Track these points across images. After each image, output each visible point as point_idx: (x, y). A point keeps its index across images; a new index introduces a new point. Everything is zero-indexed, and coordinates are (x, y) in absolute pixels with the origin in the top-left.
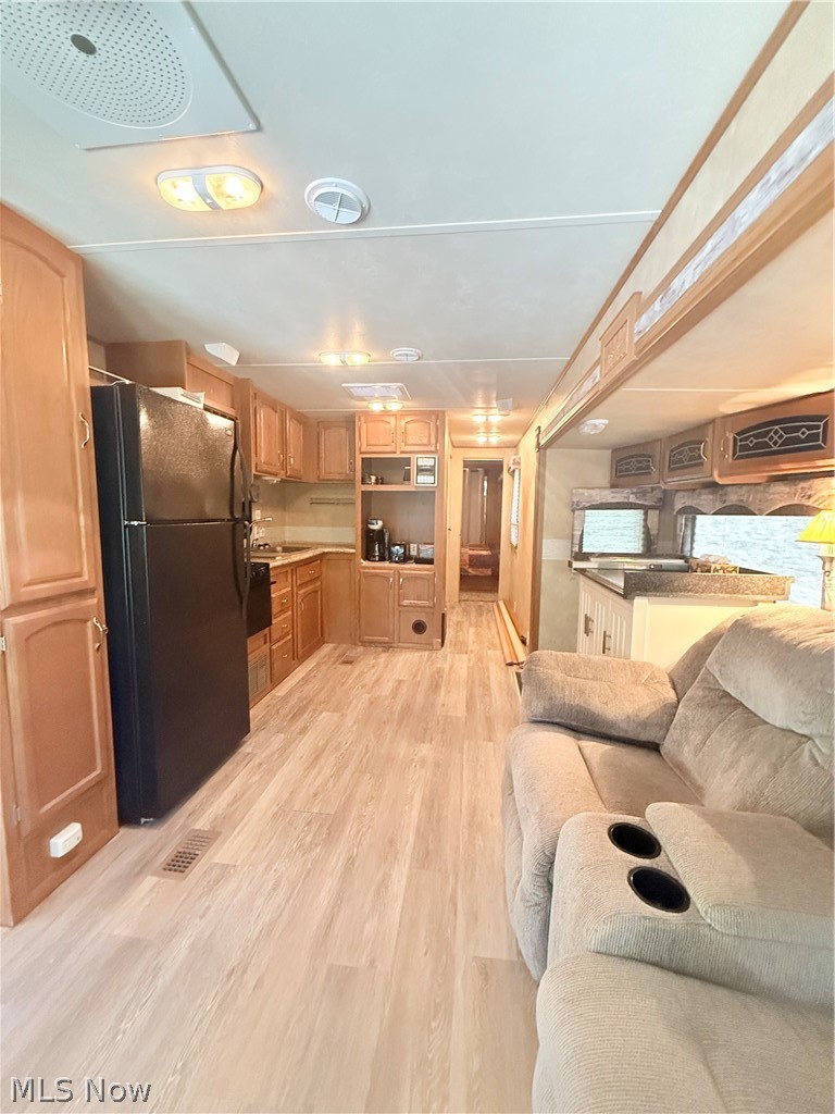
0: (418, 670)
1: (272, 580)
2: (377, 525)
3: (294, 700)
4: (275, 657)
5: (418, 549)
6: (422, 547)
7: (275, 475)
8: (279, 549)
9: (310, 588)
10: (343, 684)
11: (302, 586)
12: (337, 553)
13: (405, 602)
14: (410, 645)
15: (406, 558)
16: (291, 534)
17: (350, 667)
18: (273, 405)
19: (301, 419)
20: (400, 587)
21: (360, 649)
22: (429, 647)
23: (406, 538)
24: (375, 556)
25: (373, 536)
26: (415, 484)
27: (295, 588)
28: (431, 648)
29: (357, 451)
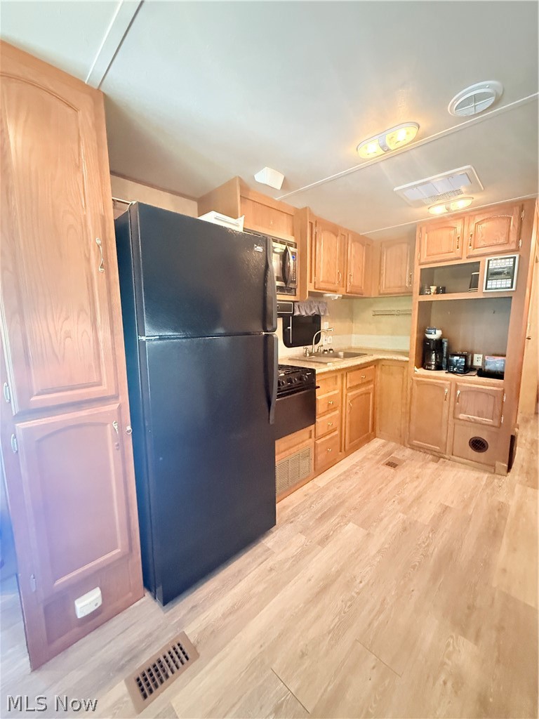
0: (471, 498)
1: (317, 385)
2: (435, 335)
3: (329, 495)
4: (319, 449)
5: (484, 360)
6: (489, 359)
7: (335, 292)
8: (341, 354)
9: (363, 389)
10: (380, 490)
11: (351, 388)
12: (391, 360)
13: (462, 416)
14: (465, 461)
15: (467, 369)
16: (357, 340)
17: (392, 470)
18: (335, 230)
19: (364, 242)
20: (457, 400)
21: (408, 452)
22: (490, 468)
23: (469, 348)
24: (430, 365)
25: (430, 345)
26: (484, 291)
27: (345, 391)
28: (493, 471)
29: (416, 262)
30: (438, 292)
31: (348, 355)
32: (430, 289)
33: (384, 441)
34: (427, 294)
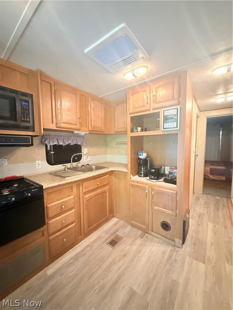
2: (143, 156)
11: (88, 192)
14: (159, 236)
16: (110, 158)
17: (111, 249)
20: (152, 197)
22: (172, 242)
24: (141, 174)
25: (140, 162)
26: (163, 130)
27: (81, 195)
28: (174, 244)
29: (128, 113)
30: (142, 130)
31: (98, 168)
32: (137, 129)
33: (118, 219)
34: (135, 132)
